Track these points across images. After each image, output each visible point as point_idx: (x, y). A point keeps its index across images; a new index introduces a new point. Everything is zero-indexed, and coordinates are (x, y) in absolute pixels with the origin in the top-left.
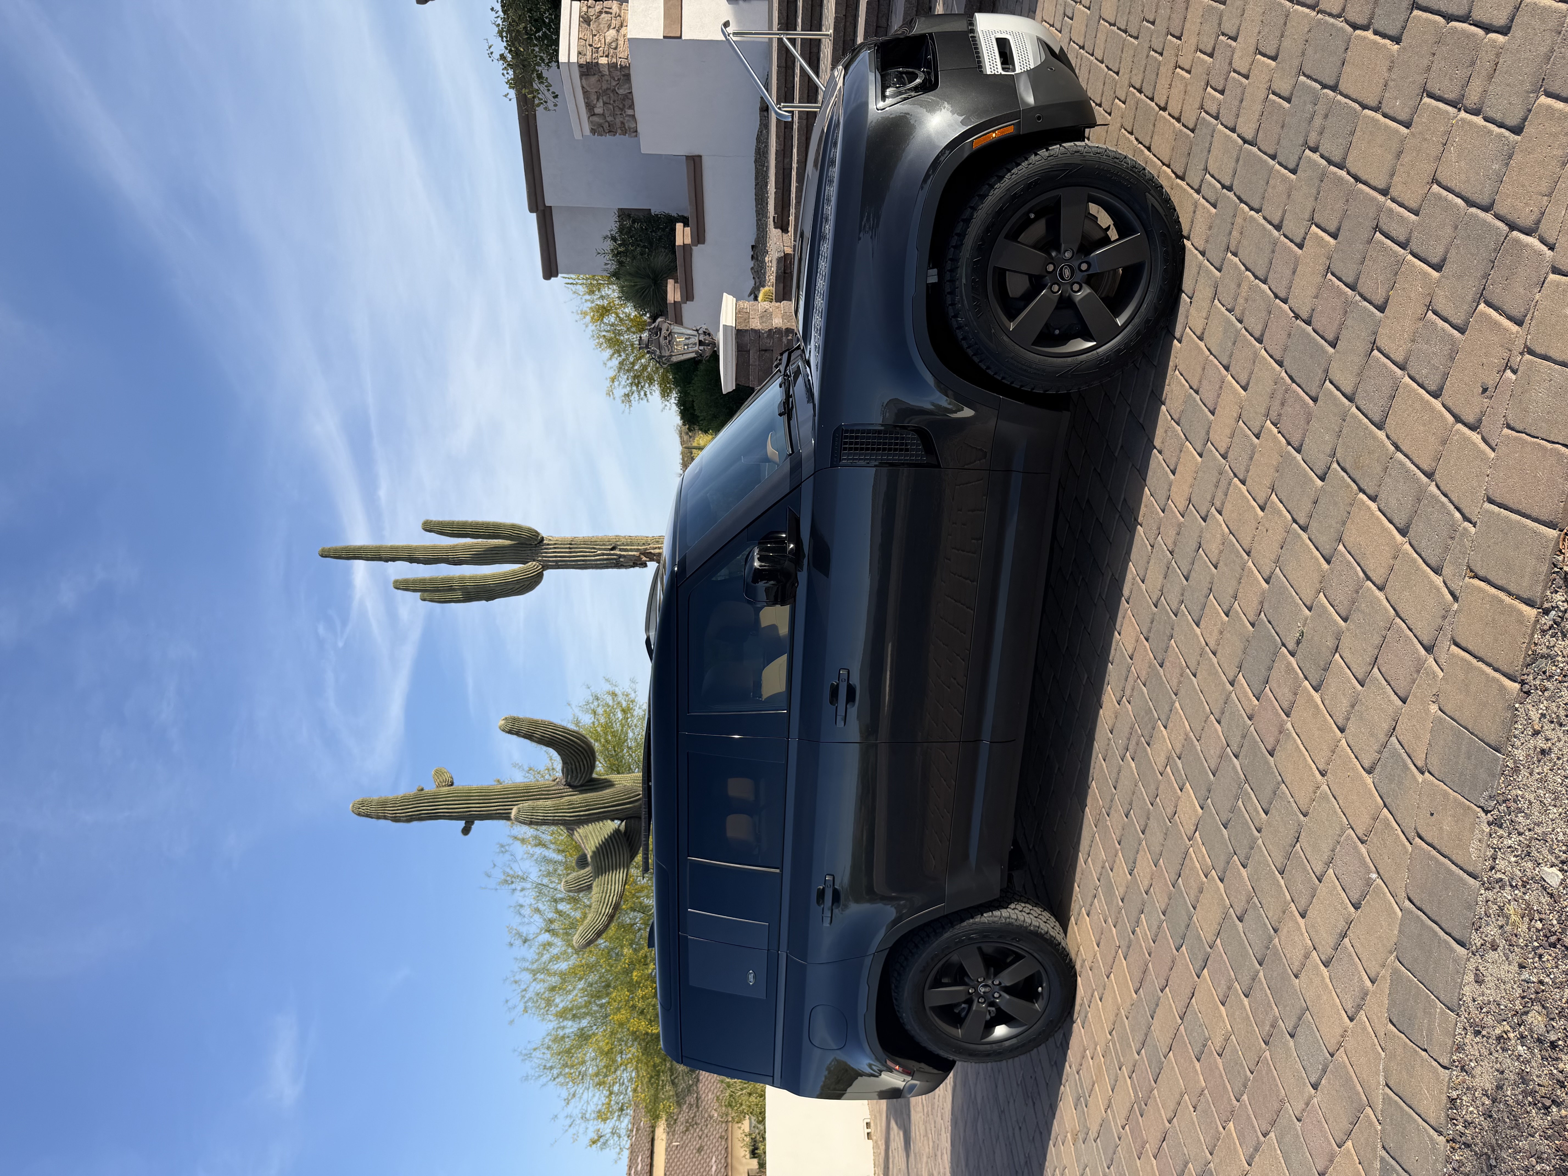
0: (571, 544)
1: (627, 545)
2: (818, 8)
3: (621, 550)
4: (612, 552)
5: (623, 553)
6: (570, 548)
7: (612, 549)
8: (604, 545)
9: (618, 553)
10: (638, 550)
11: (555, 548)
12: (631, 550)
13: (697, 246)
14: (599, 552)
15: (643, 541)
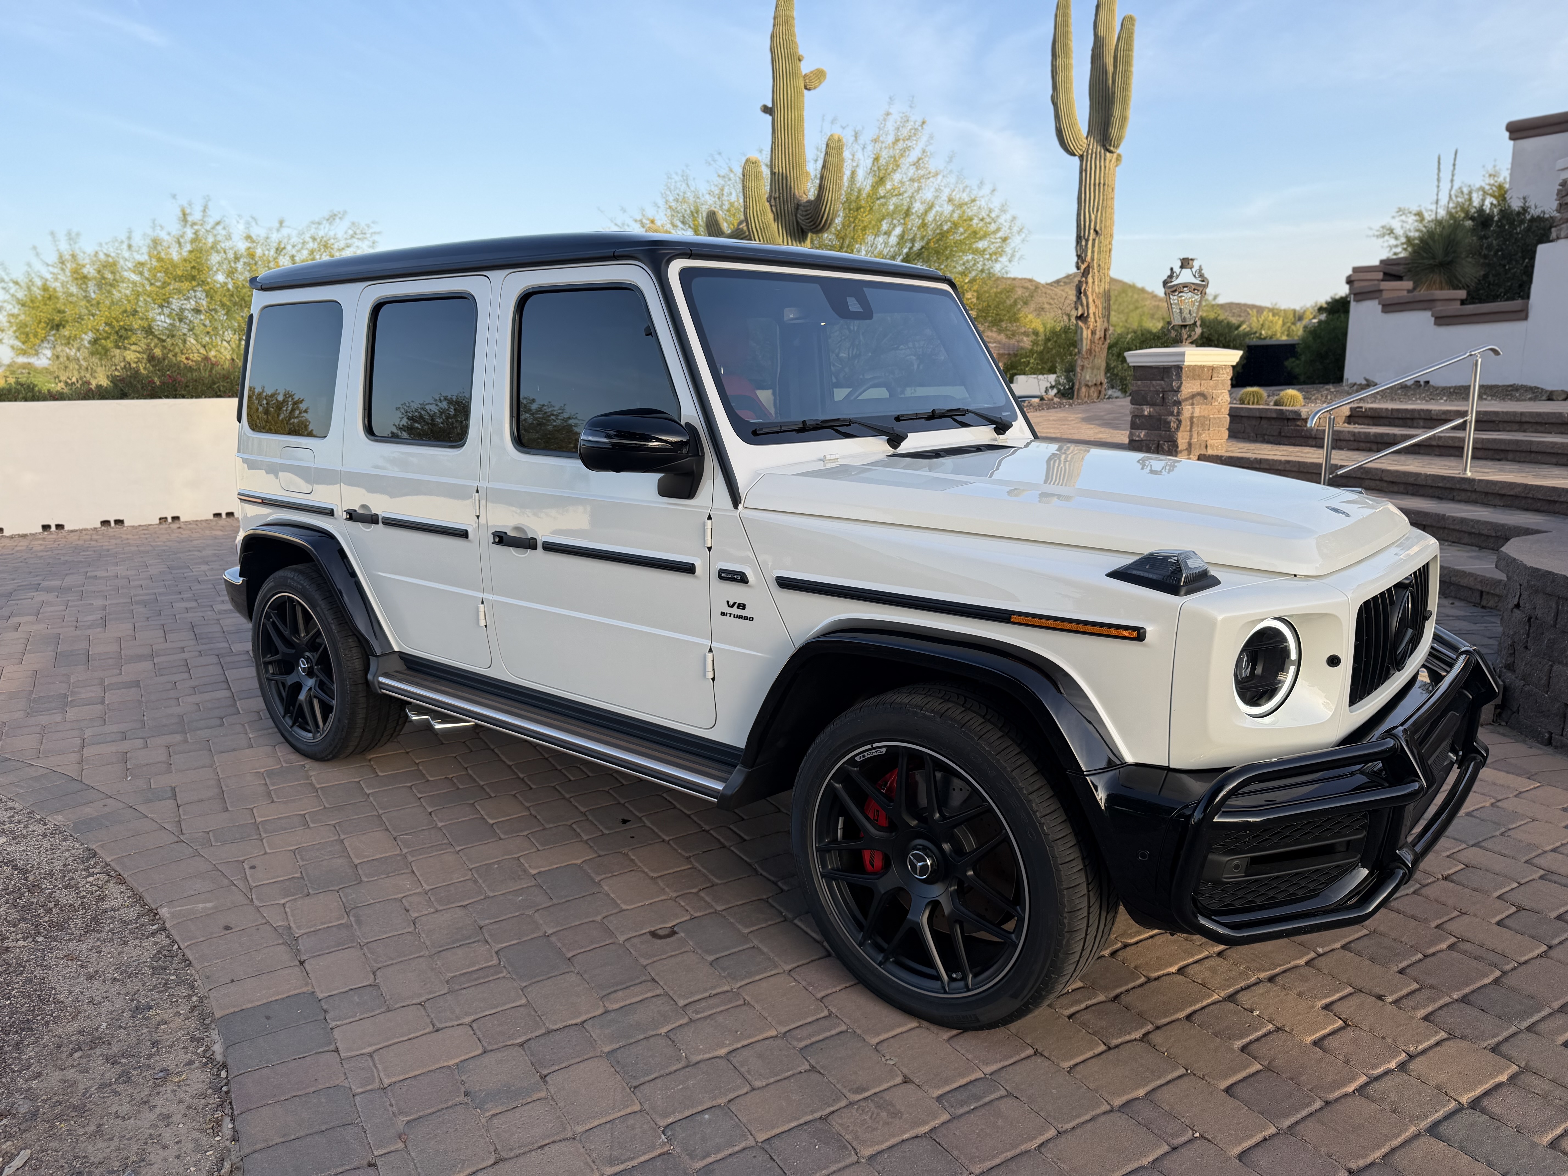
0: (1104, 184)
1: (1100, 247)
2: (1554, 460)
3: (1094, 240)
4: (1092, 231)
5: (1090, 243)
6: (1099, 184)
7: (1095, 230)
8: (1101, 221)
9: (1091, 238)
10: (1093, 259)
11: (1100, 167)
12: (1093, 252)
13: (1432, 316)
14: (1093, 217)
15: (1102, 265)
